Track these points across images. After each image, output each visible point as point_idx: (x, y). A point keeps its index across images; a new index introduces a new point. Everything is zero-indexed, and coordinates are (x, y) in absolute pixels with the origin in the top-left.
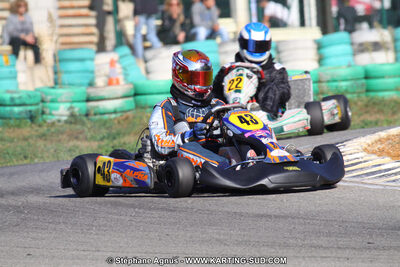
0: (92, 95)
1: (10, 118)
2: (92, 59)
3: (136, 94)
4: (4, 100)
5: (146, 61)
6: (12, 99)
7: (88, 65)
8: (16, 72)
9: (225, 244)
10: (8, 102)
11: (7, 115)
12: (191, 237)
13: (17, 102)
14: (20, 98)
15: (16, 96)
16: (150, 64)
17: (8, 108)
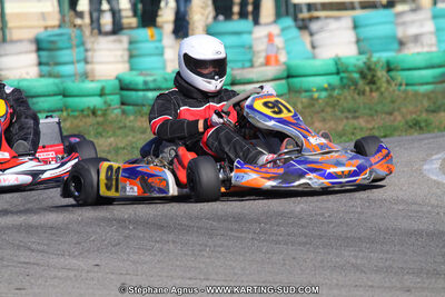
0: (238, 78)
1: (144, 105)
2: (250, 33)
3: (289, 77)
4: (137, 84)
5: (311, 34)
6: (146, 83)
7: (245, 39)
8: (163, 48)
9: (362, 271)
10: (141, 87)
11: (140, 102)
12: (322, 261)
13: (152, 86)
14: (155, 81)
15: (149, 79)
16: (316, 37)
17: (141, 93)
